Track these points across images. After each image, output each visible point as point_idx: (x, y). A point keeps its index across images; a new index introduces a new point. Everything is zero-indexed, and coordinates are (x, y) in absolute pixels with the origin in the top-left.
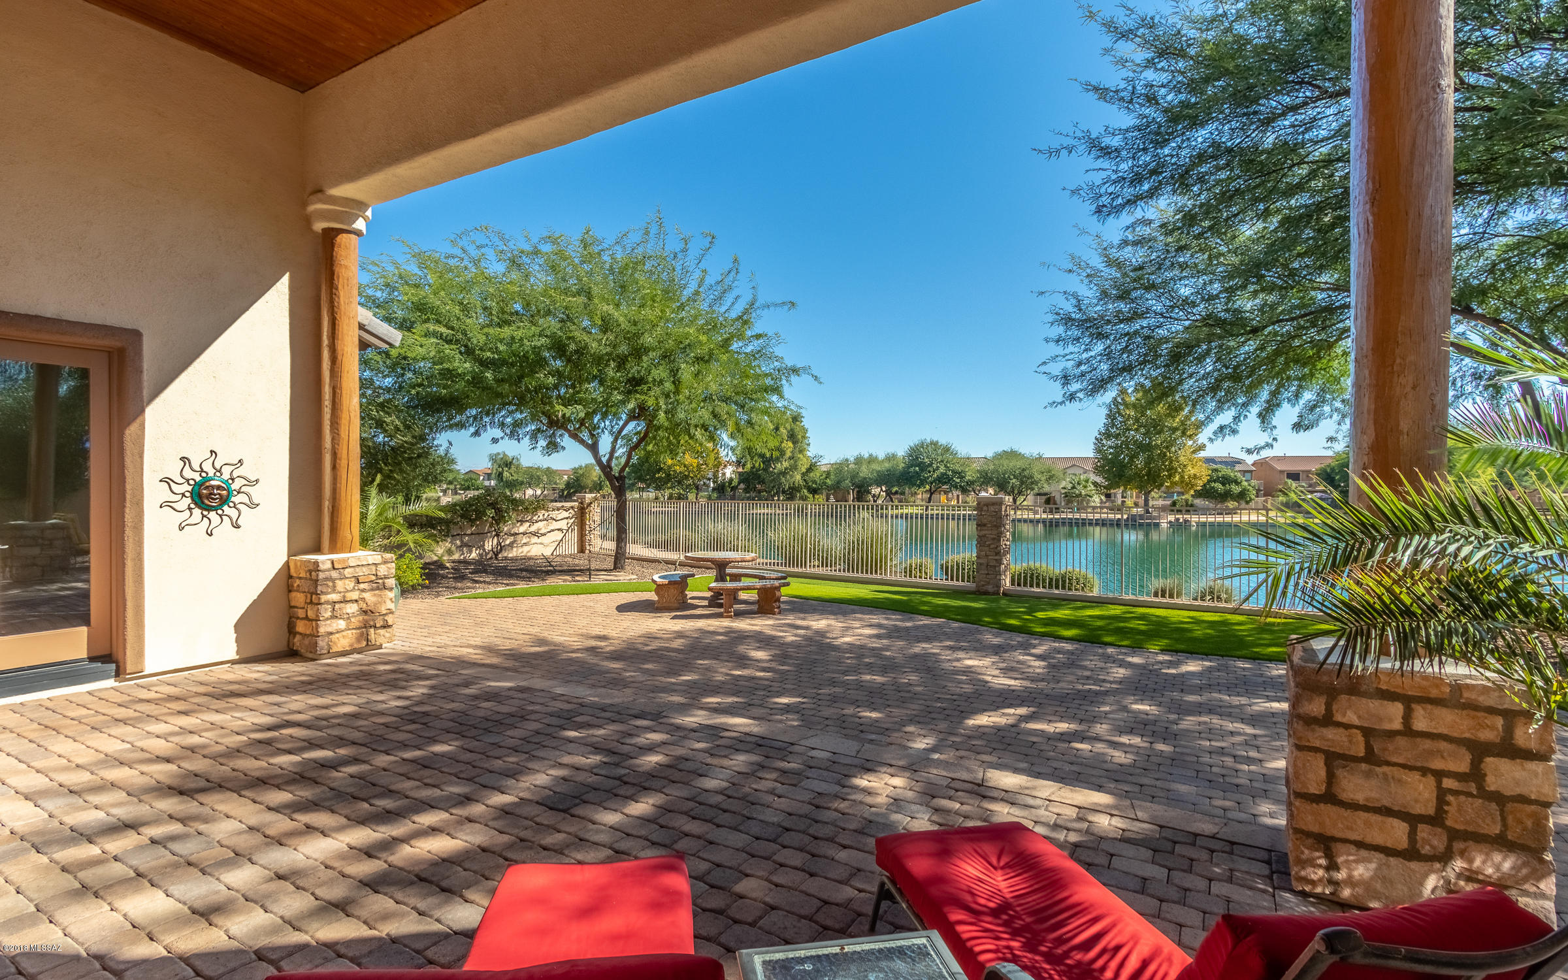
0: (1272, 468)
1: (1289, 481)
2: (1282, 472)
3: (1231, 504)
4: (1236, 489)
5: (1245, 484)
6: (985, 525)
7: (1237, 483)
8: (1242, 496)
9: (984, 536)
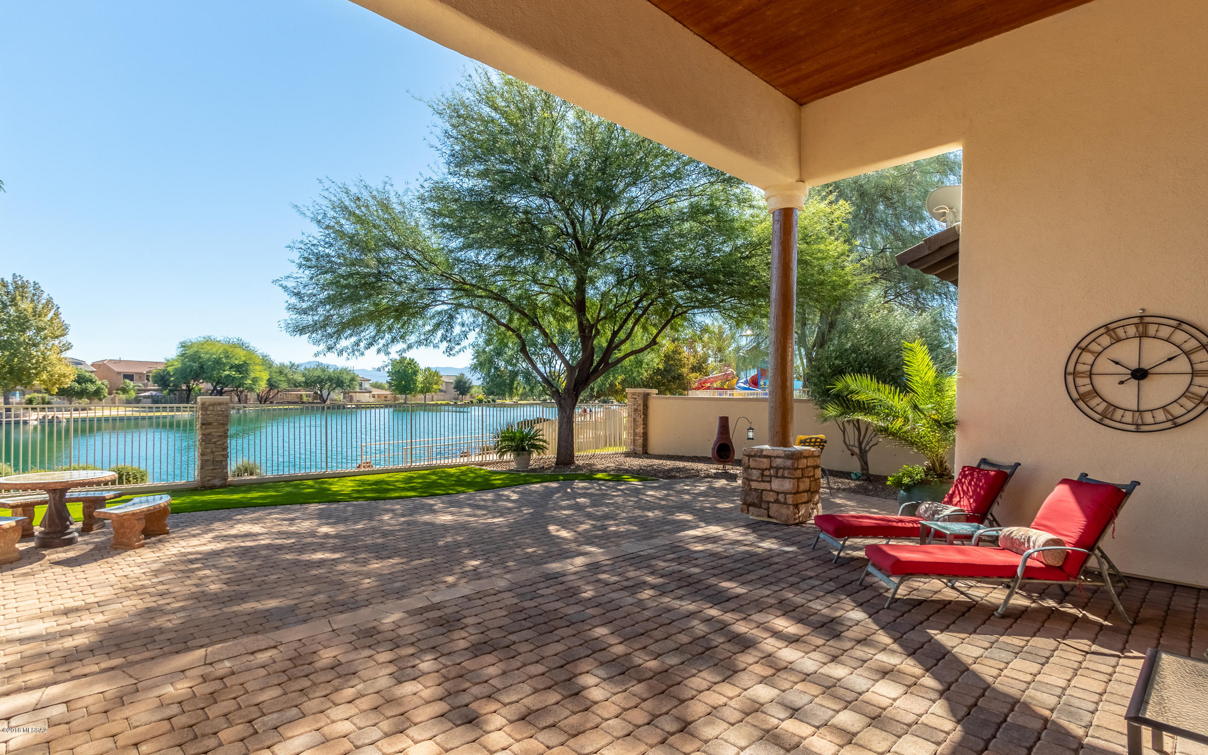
0: (110, 369)
1: (127, 381)
2: (119, 373)
3: (85, 401)
4: (91, 388)
5: (99, 383)
6: (210, 424)
7: (92, 382)
8: (97, 394)
9: (210, 434)
